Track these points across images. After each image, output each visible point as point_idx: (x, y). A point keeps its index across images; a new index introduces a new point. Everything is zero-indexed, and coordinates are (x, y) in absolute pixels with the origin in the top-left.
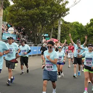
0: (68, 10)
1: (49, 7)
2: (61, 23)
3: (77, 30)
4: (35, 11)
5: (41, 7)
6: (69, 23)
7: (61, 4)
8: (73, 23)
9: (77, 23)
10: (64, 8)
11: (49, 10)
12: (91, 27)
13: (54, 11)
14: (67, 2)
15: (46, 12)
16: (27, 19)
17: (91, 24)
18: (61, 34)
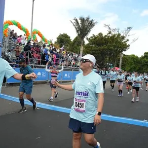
0: (129, 46)
1: (114, 44)
2: (122, 56)
3: (134, 61)
4: (104, 47)
5: (109, 44)
6: (127, 55)
7: (123, 41)
8: (130, 56)
9: (134, 55)
10: (126, 44)
11: (115, 46)
12: (145, 59)
13: (118, 47)
14: (128, 40)
15: (113, 48)
16: (98, 53)
17: (145, 56)
18: (122, 64)
